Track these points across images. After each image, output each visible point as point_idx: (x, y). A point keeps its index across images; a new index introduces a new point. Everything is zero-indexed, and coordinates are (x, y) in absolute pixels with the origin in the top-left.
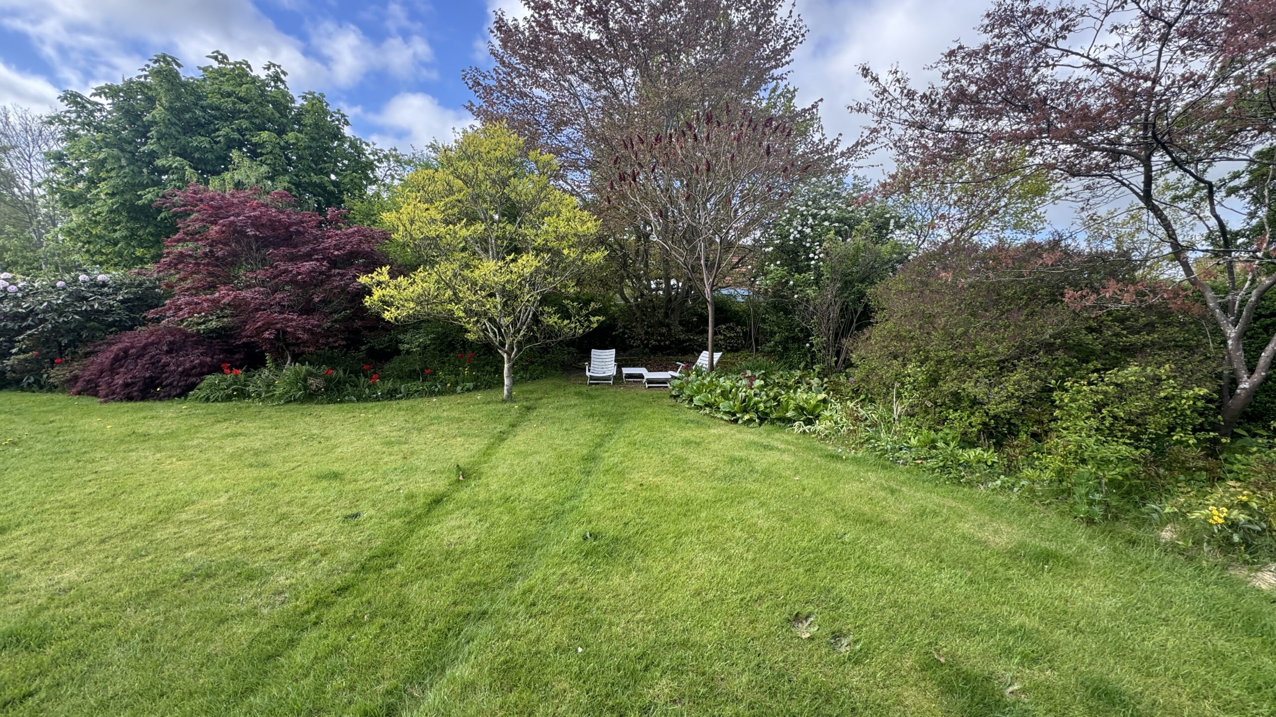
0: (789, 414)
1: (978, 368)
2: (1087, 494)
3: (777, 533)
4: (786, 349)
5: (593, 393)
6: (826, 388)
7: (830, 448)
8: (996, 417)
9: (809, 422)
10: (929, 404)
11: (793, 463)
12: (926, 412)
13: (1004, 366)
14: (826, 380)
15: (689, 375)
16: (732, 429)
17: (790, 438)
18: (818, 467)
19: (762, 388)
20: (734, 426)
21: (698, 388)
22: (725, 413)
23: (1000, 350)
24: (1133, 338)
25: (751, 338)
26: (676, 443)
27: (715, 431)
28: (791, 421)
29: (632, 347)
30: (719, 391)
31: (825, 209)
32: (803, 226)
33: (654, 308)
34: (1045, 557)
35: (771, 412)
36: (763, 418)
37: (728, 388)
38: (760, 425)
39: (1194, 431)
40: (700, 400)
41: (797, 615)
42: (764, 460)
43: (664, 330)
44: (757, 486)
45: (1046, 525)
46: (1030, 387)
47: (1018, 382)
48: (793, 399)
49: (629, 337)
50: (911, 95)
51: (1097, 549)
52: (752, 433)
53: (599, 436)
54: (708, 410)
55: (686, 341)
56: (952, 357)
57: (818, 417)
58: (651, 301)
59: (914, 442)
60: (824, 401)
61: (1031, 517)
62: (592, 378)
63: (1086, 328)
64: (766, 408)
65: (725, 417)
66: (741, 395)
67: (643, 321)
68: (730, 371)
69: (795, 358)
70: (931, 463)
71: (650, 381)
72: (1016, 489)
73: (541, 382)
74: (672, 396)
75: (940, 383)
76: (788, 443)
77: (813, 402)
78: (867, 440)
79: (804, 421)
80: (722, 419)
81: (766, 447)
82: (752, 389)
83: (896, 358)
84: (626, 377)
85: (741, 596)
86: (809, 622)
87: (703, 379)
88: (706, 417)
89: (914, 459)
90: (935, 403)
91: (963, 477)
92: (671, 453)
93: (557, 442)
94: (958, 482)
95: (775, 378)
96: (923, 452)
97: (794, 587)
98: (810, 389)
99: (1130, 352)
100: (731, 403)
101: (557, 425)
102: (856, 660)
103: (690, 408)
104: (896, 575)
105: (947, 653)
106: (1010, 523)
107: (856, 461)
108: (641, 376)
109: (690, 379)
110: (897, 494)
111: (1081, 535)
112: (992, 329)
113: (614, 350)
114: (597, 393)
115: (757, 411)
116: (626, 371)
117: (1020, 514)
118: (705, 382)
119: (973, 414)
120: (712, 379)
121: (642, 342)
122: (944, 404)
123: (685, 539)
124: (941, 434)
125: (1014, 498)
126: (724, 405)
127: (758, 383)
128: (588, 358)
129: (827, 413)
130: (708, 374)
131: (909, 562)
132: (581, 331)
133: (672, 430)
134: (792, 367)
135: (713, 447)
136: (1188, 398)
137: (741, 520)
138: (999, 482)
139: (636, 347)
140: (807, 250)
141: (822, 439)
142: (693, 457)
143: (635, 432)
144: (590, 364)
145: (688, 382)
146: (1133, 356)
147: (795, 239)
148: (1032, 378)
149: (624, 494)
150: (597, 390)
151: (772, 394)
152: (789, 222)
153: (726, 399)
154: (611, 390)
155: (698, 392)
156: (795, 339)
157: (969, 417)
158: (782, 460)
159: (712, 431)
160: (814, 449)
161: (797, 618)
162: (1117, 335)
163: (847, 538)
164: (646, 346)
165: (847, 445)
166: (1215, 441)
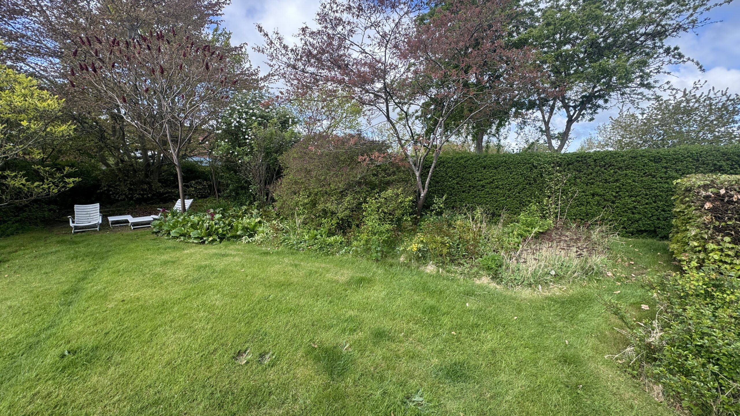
0: (239, 233)
1: (332, 196)
2: (375, 248)
3: (228, 307)
4: (237, 194)
5: (78, 239)
6: (261, 214)
7: (263, 249)
8: (342, 219)
9: (251, 236)
10: (313, 217)
11: (240, 262)
12: (312, 221)
13: (343, 194)
14: (261, 210)
15: (167, 216)
16: (201, 249)
17: (240, 247)
18: (256, 261)
19: (219, 220)
20: (202, 246)
21: (174, 224)
22: (195, 238)
23: (340, 186)
24: (388, 178)
25: (214, 190)
26: (155, 265)
27: (188, 251)
28: (240, 237)
29: (118, 201)
30: (189, 225)
31: (253, 109)
32: (239, 118)
33: (135, 171)
34: (360, 281)
35: (227, 233)
36: (222, 238)
37: (197, 221)
38: (220, 242)
39: (410, 215)
40: (175, 232)
41: (239, 352)
42: (221, 264)
43: (146, 187)
44: (216, 280)
45: (362, 266)
46: (354, 203)
47: (348, 201)
48: (240, 223)
49: (113, 194)
50: (285, 47)
51: (380, 272)
52: (214, 248)
53: (82, 272)
54: (182, 238)
55: (166, 193)
56: (320, 191)
57: (255, 233)
58: (132, 165)
59: (306, 237)
60: (260, 222)
61: (356, 264)
62: (76, 228)
63: (373, 174)
64: (223, 231)
65: (195, 241)
66: (206, 225)
67: (125, 180)
68: (199, 211)
69: (243, 199)
70: (315, 247)
71: (134, 224)
72: (351, 252)
73: (17, 237)
74: (153, 233)
75: (317, 205)
76: (238, 250)
77: (253, 224)
78: (284, 241)
79: (248, 236)
80: (193, 242)
81: (224, 255)
82: (213, 220)
83: (295, 194)
84: (112, 224)
85: (201, 354)
86: (247, 354)
87: (178, 218)
88: (181, 243)
89: (307, 246)
90: (316, 216)
91: (329, 251)
92: (151, 273)
93: (34, 285)
94: (327, 254)
95: (230, 212)
96: (311, 242)
97: (238, 336)
98: (252, 216)
99: (388, 184)
100: (199, 231)
101: (35, 271)
102: (272, 365)
103: (169, 239)
104: (296, 310)
105: (318, 342)
106: (348, 269)
107: (278, 253)
108: (127, 221)
109: (167, 219)
110: (298, 267)
111: (374, 267)
112: (337, 177)
113: (98, 204)
114: (81, 239)
115: (217, 234)
116: (111, 219)
117: (352, 264)
118: (179, 219)
119: (332, 219)
120: (184, 217)
121: (127, 196)
122: (319, 216)
123: (161, 329)
124: (319, 231)
125: (350, 256)
126: (194, 233)
127: (217, 216)
128: (72, 213)
129: (261, 229)
130: (182, 214)
131: (303, 301)
132: (56, 191)
133: (153, 257)
134: (242, 204)
135: (185, 262)
136: (407, 202)
137: (204, 305)
138: (344, 250)
139: (121, 200)
140: (244, 134)
141: (259, 245)
142: (170, 272)
143: (119, 263)
144: (74, 217)
145: (165, 221)
146: (389, 186)
147: (235, 126)
148: (354, 199)
149: (106, 311)
150: (81, 236)
151: (227, 222)
152: (231, 115)
153: (195, 229)
154: (97, 235)
155: (174, 227)
156: (243, 188)
157: (331, 221)
158: (234, 261)
159: (186, 252)
160: (254, 251)
161: (240, 354)
162: (384, 177)
163: (270, 298)
164: (131, 199)
165: (273, 245)
166: (416, 218)
